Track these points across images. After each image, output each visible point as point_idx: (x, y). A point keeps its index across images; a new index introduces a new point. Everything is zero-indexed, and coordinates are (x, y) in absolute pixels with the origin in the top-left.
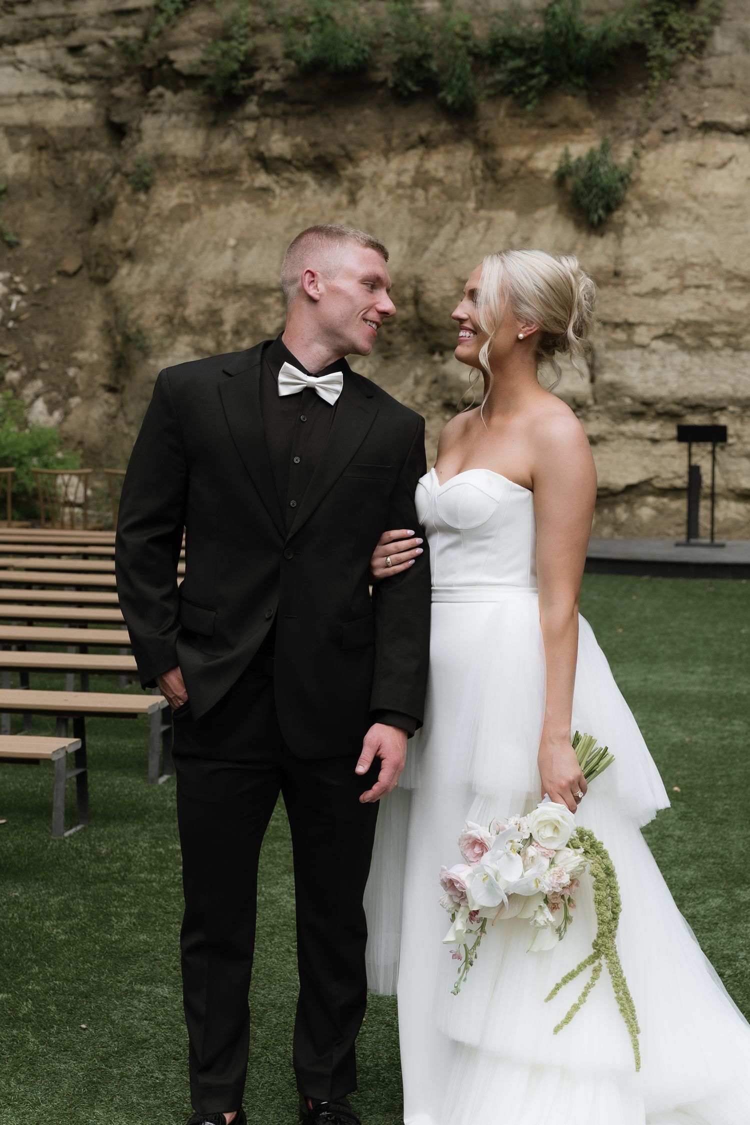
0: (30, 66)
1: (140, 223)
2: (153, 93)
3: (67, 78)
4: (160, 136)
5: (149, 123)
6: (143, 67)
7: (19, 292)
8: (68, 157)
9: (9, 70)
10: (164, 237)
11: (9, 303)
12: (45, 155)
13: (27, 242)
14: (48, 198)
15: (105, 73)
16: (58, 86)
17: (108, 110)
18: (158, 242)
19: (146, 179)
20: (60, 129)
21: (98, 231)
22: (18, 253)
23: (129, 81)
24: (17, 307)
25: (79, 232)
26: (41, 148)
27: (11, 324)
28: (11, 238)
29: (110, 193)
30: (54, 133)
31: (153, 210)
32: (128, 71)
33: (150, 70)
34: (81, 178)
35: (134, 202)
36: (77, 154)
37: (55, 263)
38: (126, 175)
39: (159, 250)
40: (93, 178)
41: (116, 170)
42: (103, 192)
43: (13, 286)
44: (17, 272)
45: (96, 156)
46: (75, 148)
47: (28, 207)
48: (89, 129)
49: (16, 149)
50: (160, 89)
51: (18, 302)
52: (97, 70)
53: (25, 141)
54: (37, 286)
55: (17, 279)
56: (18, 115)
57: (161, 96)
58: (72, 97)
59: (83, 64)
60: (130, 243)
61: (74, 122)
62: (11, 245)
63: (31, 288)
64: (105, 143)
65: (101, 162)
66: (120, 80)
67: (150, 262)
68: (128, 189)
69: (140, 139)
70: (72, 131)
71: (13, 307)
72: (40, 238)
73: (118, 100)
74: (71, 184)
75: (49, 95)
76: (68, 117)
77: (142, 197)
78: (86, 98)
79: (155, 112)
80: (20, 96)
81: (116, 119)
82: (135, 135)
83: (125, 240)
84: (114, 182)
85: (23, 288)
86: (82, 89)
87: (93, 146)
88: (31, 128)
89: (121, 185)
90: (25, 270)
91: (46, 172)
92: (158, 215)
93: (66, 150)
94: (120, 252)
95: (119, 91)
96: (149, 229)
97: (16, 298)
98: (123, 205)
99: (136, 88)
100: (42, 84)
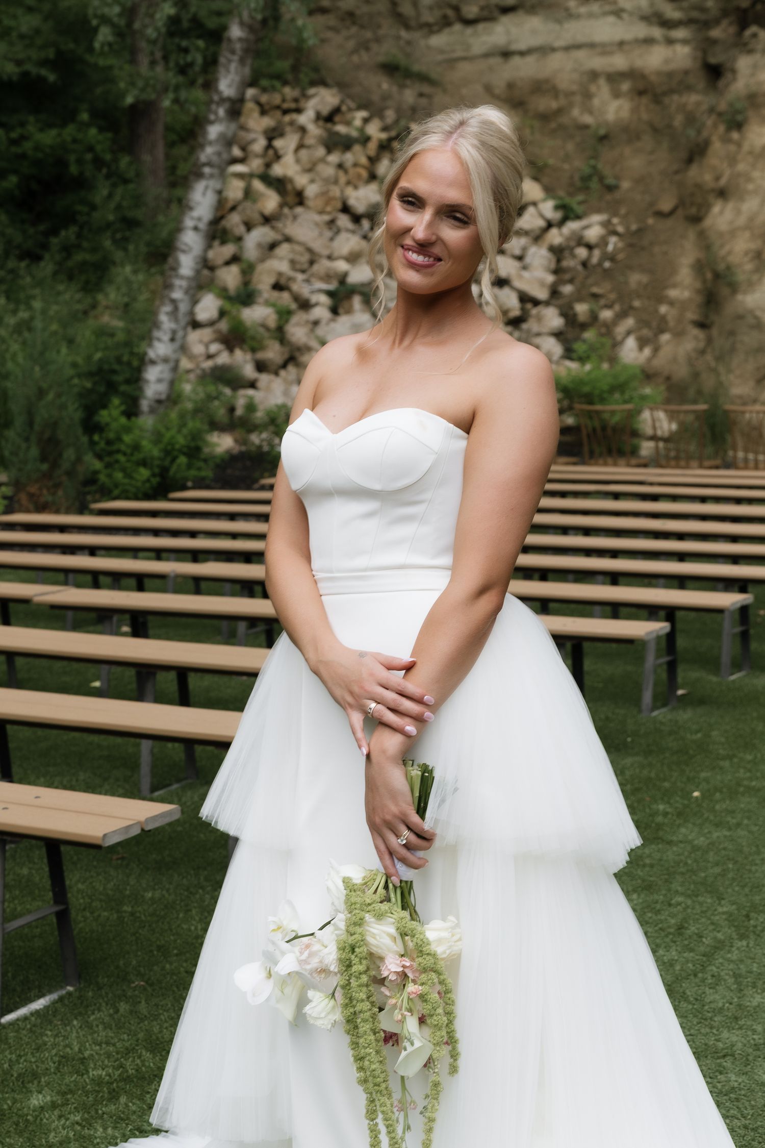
0: (631, 14)
1: (732, 160)
2: (748, 32)
3: (667, 24)
4: (753, 75)
5: (743, 63)
6: (738, 9)
7: (615, 233)
8: (666, 100)
9: (611, 19)
10: (756, 174)
11: (606, 244)
12: (645, 100)
13: (625, 185)
14: (647, 142)
15: (702, 16)
16: (657, 32)
17: (705, 52)
18: (749, 179)
19: (739, 118)
20: (659, 73)
21: (693, 172)
22: (617, 195)
23: (725, 23)
24: (615, 248)
25: (676, 172)
26: (641, 93)
27: (607, 264)
28: (610, 181)
29: (705, 134)
30: (653, 78)
31: (746, 147)
32: (725, 13)
33: (745, 11)
34: (678, 121)
35: (726, 140)
36: (675, 97)
37: (652, 204)
38: (720, 114)
39: (751, 187)
40: (691, 119)
41: (712, 110)
42: (699, 132)
43: (611, 228)
44: (615, 214)
45: (692, 99)
46: (672, 91)
47: (627, 151)
48: (686, 72)
49: (616, 95)
50: (754, 29)
51: (615, 244)
52: (695, 14)
53: (625, 86)
54: (634, 227)
55: (615, 220)
56: (619, 62)
57: (755, 35)
58: (670, 42)
59: (681, 9)
60: (723, 182)
61: (673, 66)
62: (610, 189)
63: (627, 228)
64: (701, 85)
65: (698, 104)
66: (717, 22)
67: (742, 199)
68: (722, 128)
69: (735, 79)
70: (670, 75)
71: (610, 248)
72: (640, 181)
73: (714, 42)
74: (669, 126)
75: (649, 41)
76: (667, 61)
77: (735, 135)
78: (685, 42)
79: (750, 52)
80: (621, 44)
81: (713, 60)
82: (729, 75)
83: (717, 178)
84: (709, 123)
85: (620, 229)
86: (680, 33)
87: (689, 88)
88: (632, 74)
89: (715, 126)
90: (623, 211)
91: (645, 116)
92: (750, 153)
93: (665, 94)
94: (713, 190)
95: (716, 33)
96: (741, 167)
97: (613, 240)
98: (717, 146)
99: (732, 30)
100: (641, 30)
